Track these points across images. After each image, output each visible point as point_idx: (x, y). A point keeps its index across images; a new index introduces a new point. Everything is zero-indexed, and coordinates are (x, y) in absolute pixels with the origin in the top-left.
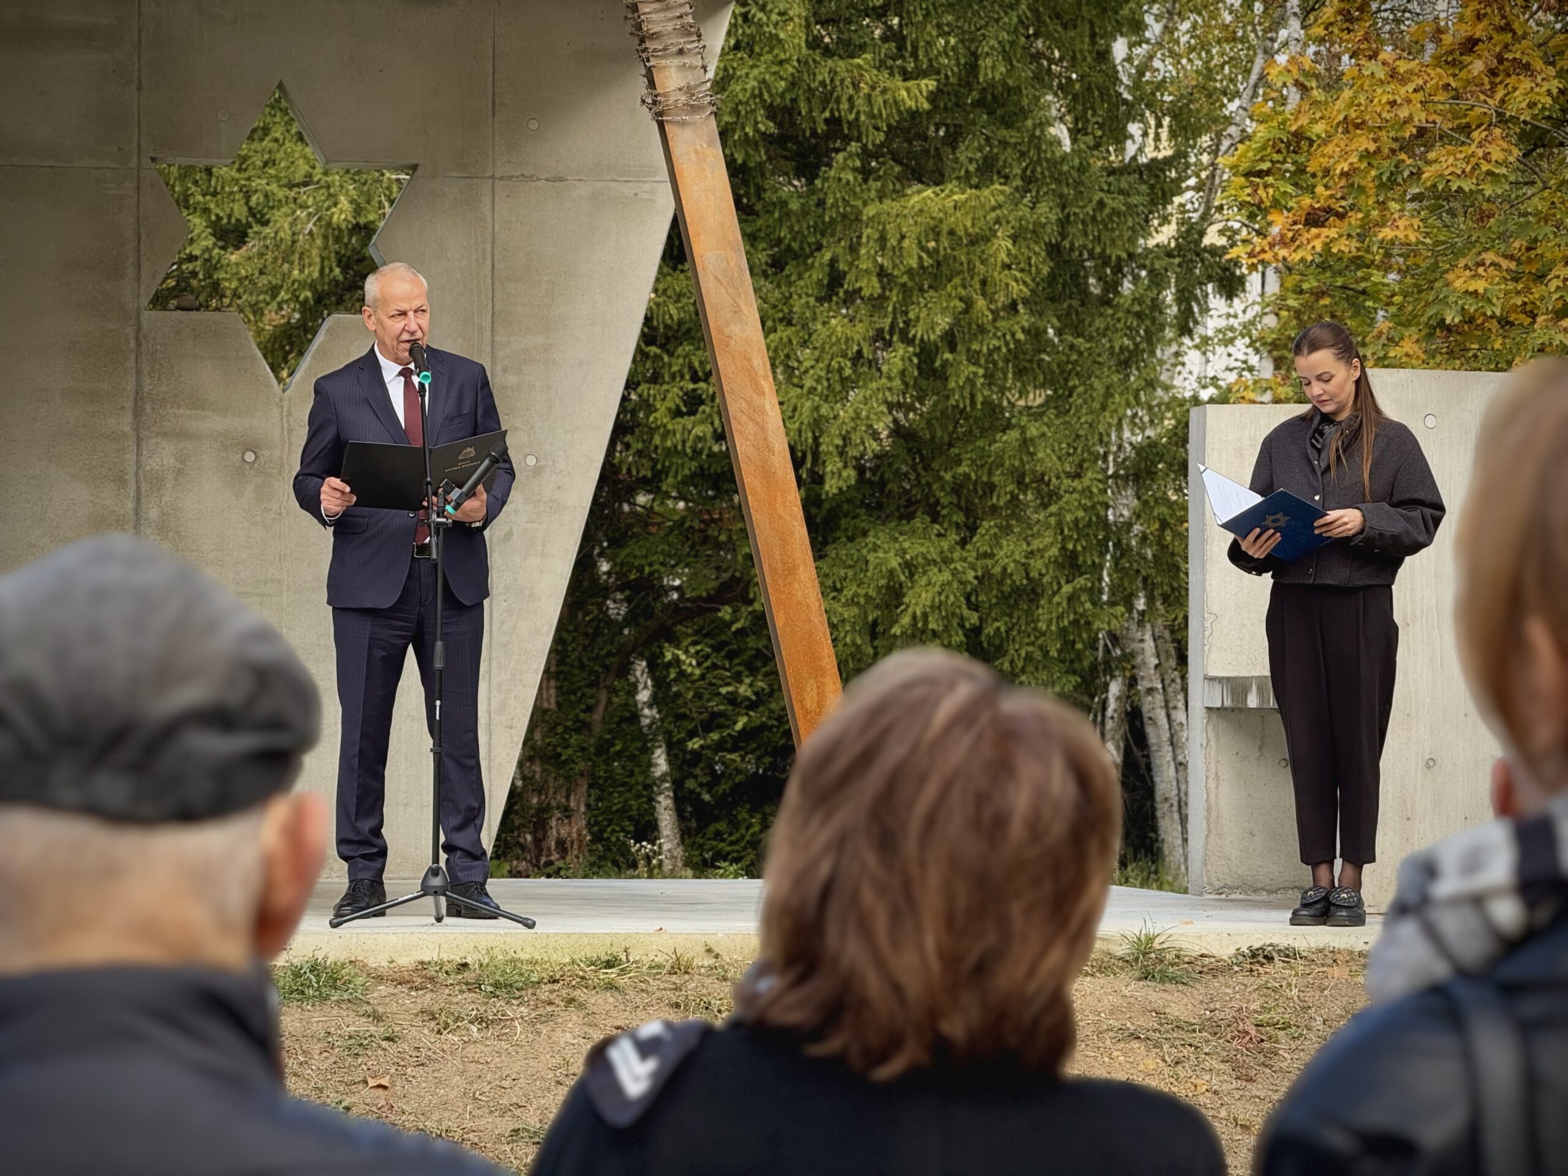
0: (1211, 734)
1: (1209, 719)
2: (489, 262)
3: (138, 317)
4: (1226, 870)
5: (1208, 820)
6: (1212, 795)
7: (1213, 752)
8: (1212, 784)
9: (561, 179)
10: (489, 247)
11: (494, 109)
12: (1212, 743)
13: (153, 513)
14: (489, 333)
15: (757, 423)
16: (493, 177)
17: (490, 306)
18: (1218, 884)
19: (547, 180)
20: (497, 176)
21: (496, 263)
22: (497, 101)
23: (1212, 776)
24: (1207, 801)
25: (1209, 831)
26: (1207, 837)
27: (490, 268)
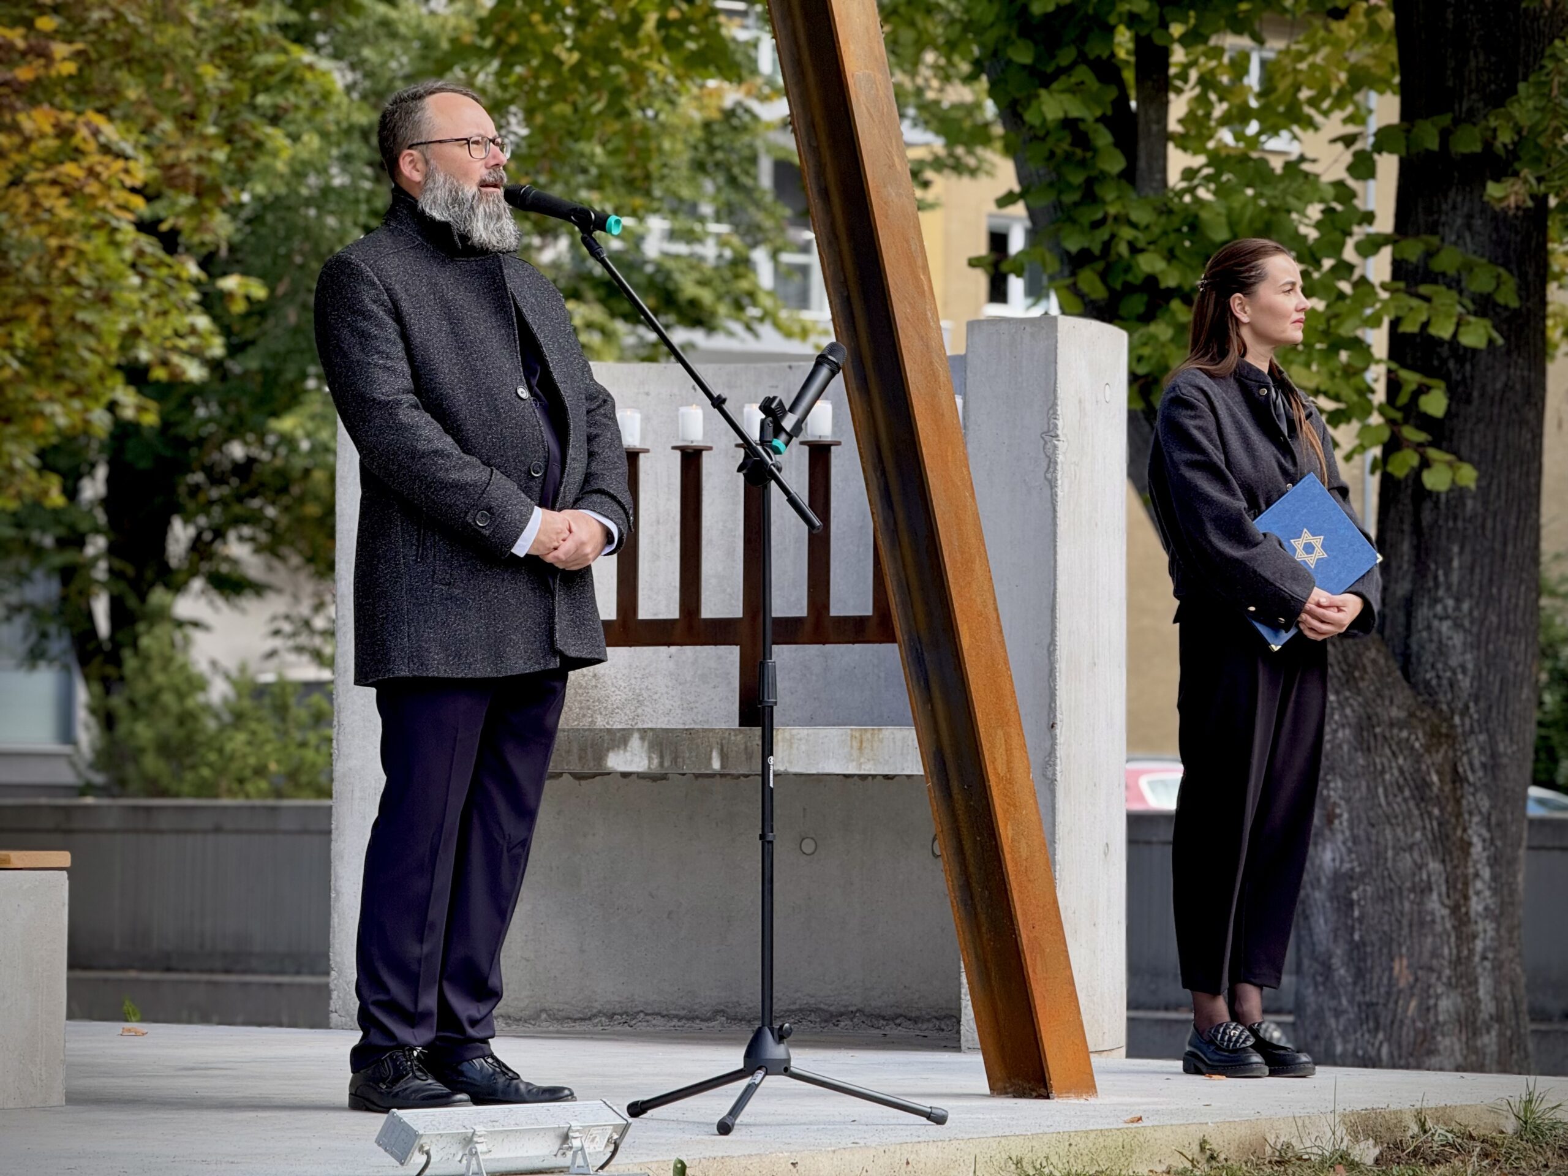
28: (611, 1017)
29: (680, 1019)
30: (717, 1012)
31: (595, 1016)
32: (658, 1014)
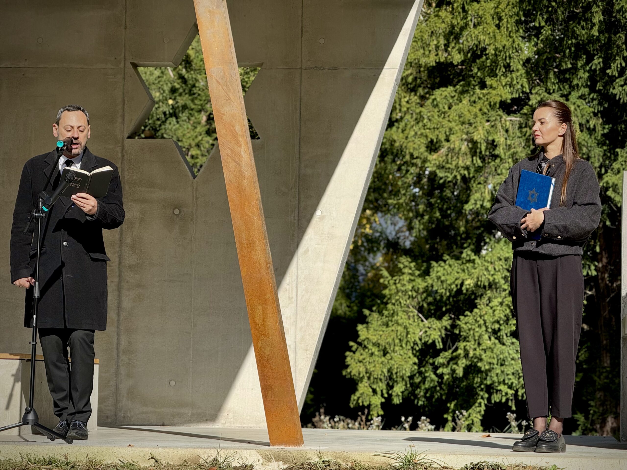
2: (298, 111)
3: (123, 142)
9: (336, 69)
10: (298, 103)
11: (302, 34)
13: (129, 240)
14: (298, 148)
15: (236, 162)
16: (301, 68)
17: (299, 134)
19: (328, 69)
20: (303, 67)
21: (302, 112)
22: (304, 30)
27: (299, 115)
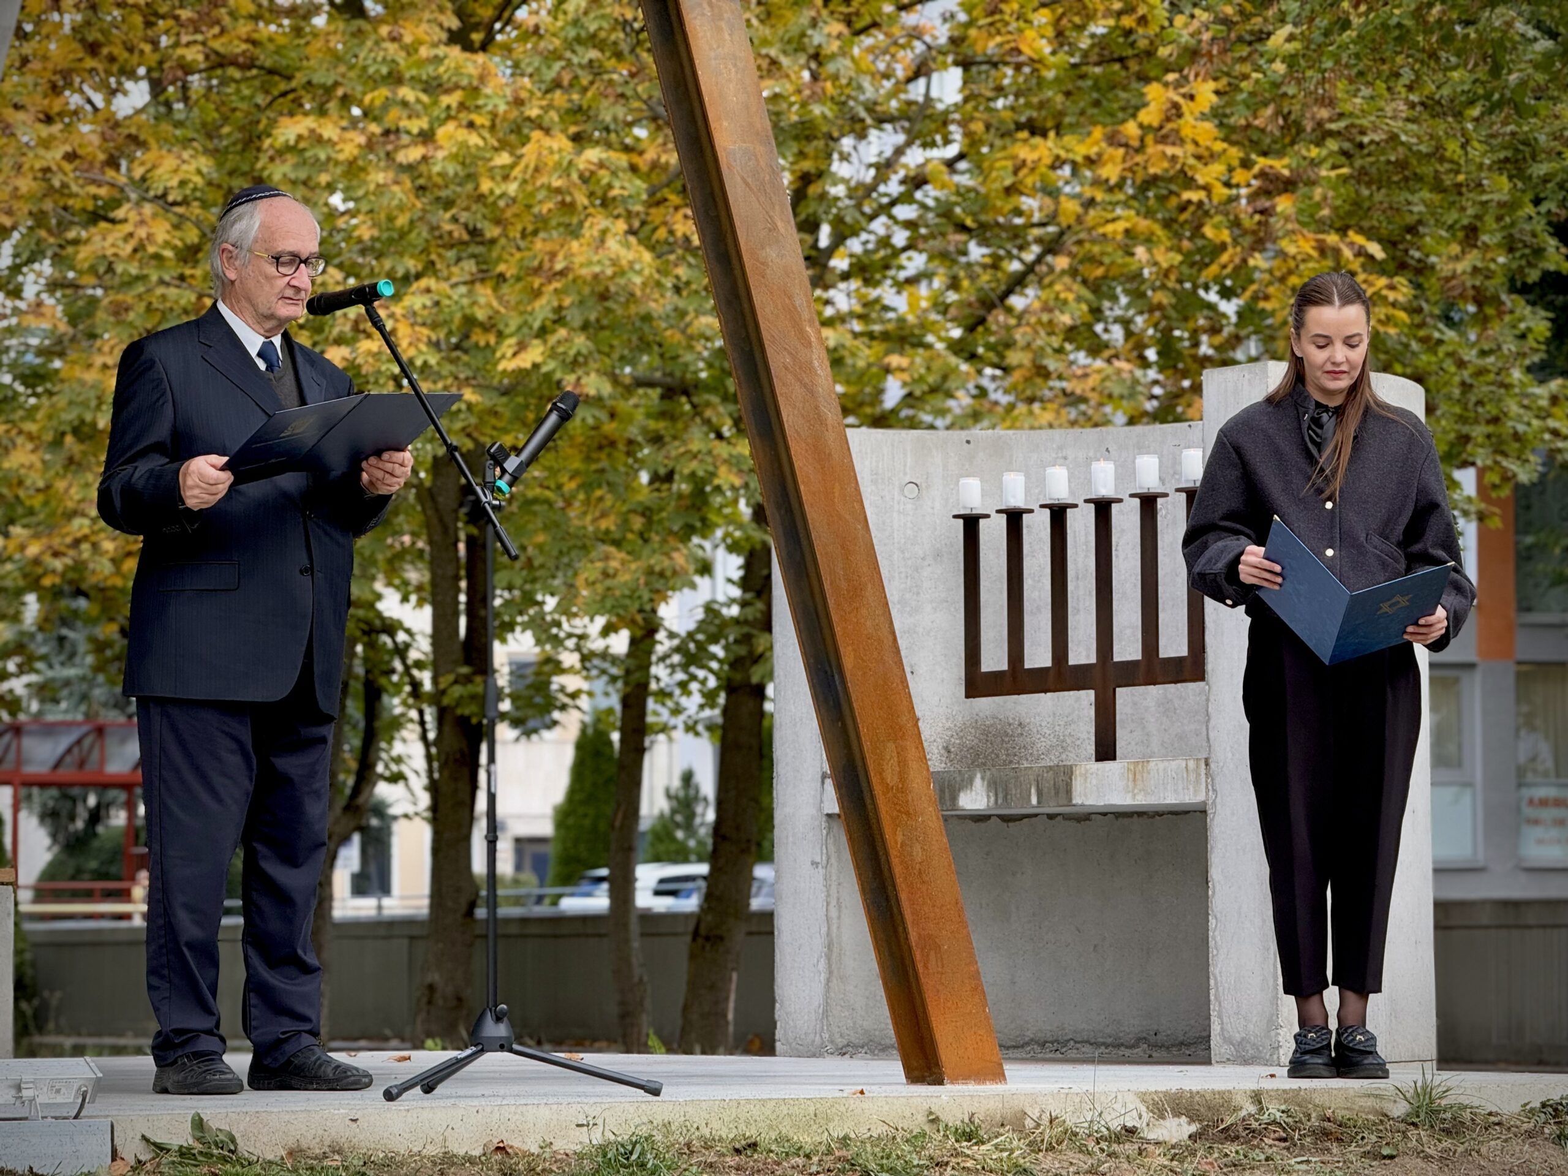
0: (832, 849)
1: (829, 829)
4: (850, 1023)
5: (829, 958)
6: (834, 928)
7: (834, 871)
8: (834, 913)
12: (833, 861)
15: (805, 386)
18: (841, 1042)
23: (834, 902)
24: (828, 934)
25: (831, 973)
26: (828, 981)
28: (1043, 1045)
29: (1107, 1046)
30: (1139, 1040)
31: (1027, 1044)
32: (1088, 1042)
